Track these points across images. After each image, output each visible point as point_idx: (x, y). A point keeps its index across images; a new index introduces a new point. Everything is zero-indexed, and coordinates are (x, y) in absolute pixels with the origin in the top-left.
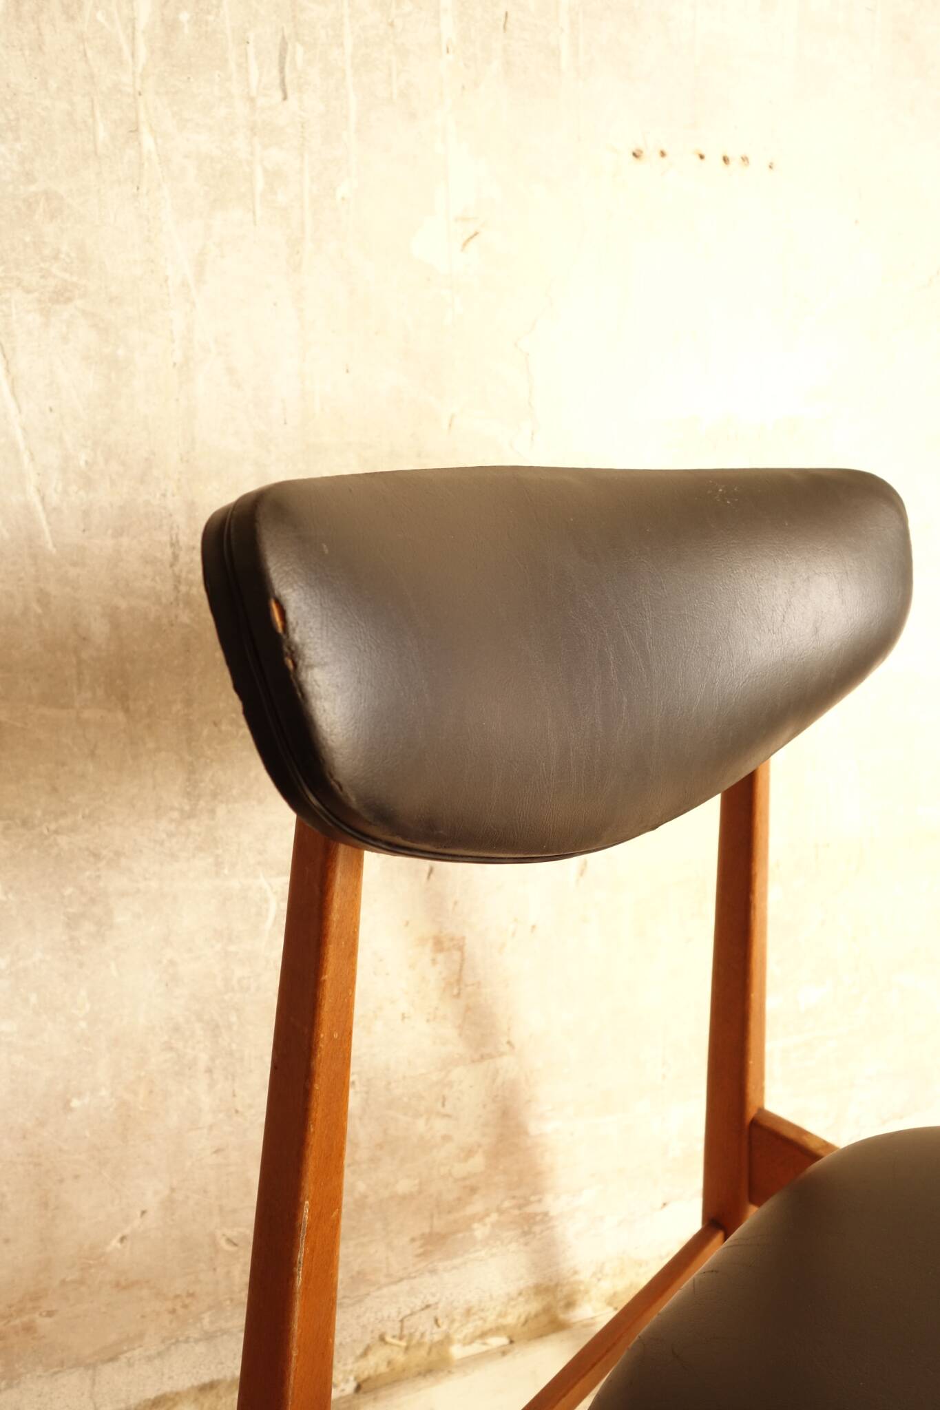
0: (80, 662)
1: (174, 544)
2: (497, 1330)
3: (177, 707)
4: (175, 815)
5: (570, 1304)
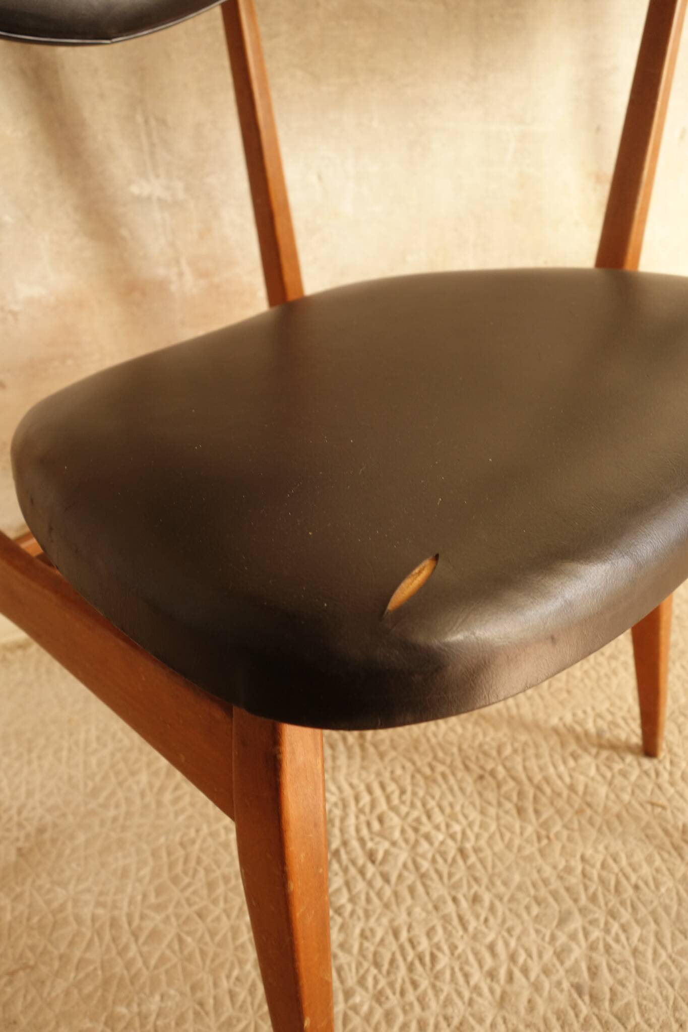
4: (466, 78)
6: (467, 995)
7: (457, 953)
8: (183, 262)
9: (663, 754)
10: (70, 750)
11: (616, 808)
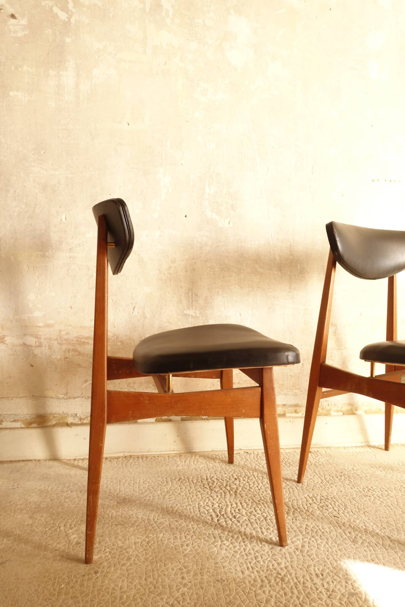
0: (274, 263)
1: (290, 245)
2: (340, 411)
3: (289, 273)
4: (287, 292)
5: (356, 410)
11: (321, 516)
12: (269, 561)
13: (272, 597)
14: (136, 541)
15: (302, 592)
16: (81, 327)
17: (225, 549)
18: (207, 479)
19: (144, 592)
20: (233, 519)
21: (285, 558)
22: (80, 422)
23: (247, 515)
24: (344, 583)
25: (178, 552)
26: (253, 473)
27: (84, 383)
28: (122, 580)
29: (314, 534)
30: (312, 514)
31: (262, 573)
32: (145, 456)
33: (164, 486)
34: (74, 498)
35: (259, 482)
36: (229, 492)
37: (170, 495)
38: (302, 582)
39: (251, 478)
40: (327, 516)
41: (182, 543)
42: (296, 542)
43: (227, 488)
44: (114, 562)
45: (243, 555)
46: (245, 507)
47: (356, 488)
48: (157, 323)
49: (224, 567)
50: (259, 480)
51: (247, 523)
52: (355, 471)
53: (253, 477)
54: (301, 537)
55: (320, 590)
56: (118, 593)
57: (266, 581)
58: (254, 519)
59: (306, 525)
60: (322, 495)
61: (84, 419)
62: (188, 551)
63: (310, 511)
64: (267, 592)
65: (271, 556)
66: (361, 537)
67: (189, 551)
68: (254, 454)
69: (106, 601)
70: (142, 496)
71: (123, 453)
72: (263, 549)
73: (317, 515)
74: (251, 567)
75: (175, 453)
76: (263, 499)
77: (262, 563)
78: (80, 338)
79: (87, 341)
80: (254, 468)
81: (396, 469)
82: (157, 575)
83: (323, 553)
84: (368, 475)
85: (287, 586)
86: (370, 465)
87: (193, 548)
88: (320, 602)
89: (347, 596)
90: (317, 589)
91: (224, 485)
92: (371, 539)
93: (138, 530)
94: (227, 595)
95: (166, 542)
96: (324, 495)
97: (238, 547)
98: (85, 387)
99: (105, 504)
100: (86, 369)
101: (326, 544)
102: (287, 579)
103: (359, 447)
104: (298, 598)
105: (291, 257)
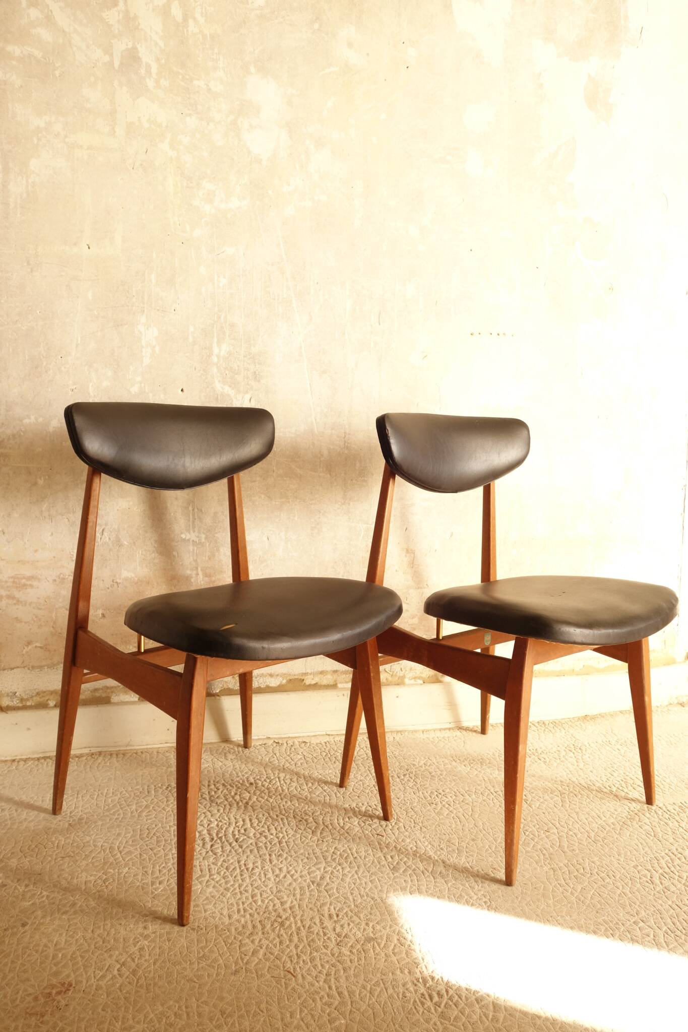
0: (320, 461)
1: (345, 433)
2: (420, 678)
4: (340, 503)
6: (263, 880)
7: (267, 877)
8: (199, 569)
9: (393, 821)
10: (98, 795)
11: (359, 835)
12: (270, 900)
13: (261, 948)
14: (88, 879)
15: (305, 939)
16: (19, 561)
17: (212, 885)
18: (209, 786)
19: (87, 948)
20: (234, 844)
21: (294, 896)
22: (20, 705)
23: (255, 837)
24: (363, 925)
25: (145, 893)
26: (279, 774)
27: (26, 646)
28: (60, 934)
29: (342, 861)
30: (348, 833)
31: (256, 916)
32: (122, 752)
33: (143, 798)
34: (6, 820)
35: (284, 788)
36: (238, 803)
37: (149, 812)
38: (307, 926)
39: (274, 782)
40: (367, 834)
41: (154, 880)
42: (315, 872)
43: (235, 798)
44: (51, 910)
45: (236, 894)
46: (255, 825)
47: (421, 792)
48: (139, 553)
49: (205, 911)
50: (284, 784)
51: (252, 847)
52: (427, 767)
53: (277, 780)
54: (323, 865)
55: (328, 935)
56: (51, 951)
57: (259, 927)
58: (264, 842)
59: (335, 848)
60: (370, 804)
61: (27, 700)
62: (160, 890)
63: (346, 828)
64: (256, 942)
65: (275, 892)
66: (405, 863)
67: (162, 891)
68: (287, 744)
69: (33, 961)
70: (108, 813)
71: (89, 749)
72: (266, 883)
73: (354, 833)
74: (244, 909)
75: (169, 747)
76: (284, 812)
77: (259, 903)
78: (18, 578)
79: (29, 583)
80: (282, 766)
81: (488, 761)
82: (109, 925)
83: (347, 887)
84: (444, 773)
85: (286, 933)
86: (452, 757)
87: (168, 886)
88: (324, 950)
89: (362, 942)
90: (325, 934)
91: (233, 794)
92: (419, 864)
93: (93, 864)
94: (201, 948)
95: (130, 880)
96: (373, 804)
97: (232, 883)
98: (27, 652)
99: (51, 828)
100: (29, 626)
101: (355, 874)
102: (288, 923)
103: (445, 729)
104: (296, 947)
105: (346, 452)
